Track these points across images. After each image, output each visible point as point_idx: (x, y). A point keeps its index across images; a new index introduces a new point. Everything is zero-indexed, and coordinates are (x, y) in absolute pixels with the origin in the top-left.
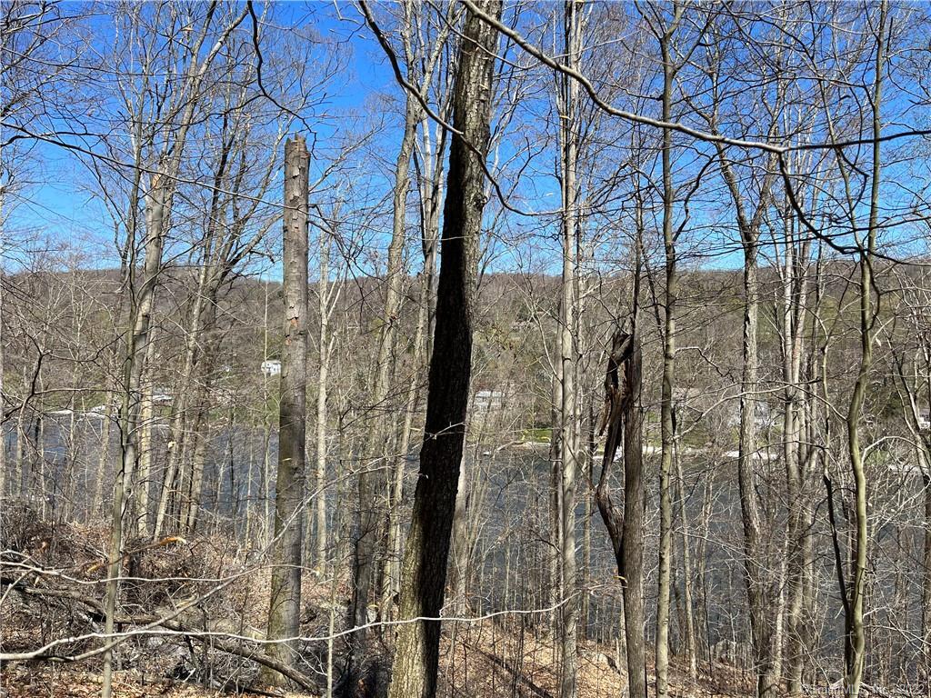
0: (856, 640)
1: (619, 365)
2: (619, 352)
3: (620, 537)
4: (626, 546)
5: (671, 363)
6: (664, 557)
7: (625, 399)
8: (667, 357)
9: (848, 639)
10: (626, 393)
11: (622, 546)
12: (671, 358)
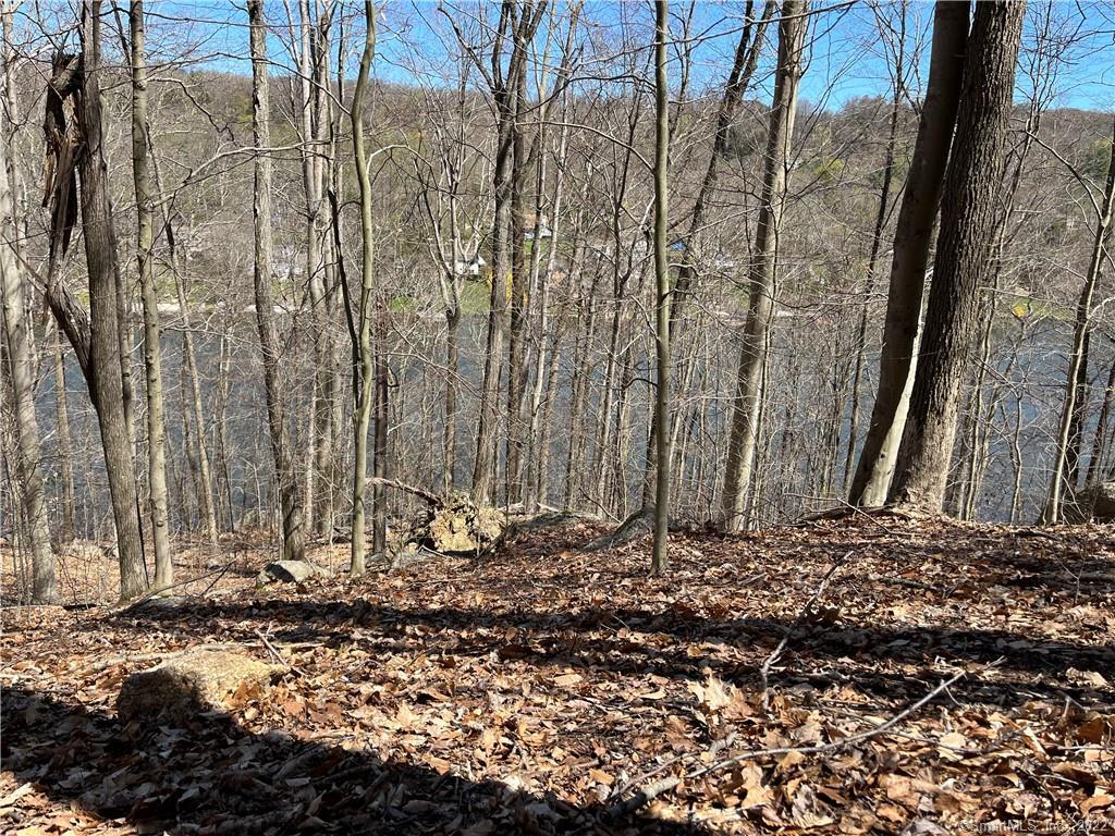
0: (364, 369)
1: (64, 98)
2: (64, 78)
3: (88, 343)
4: (96, 356)
5: (142, 95)
6: (152, 362)
7: (78, 147)
8: (137, 87)
9: (355, 369)
10: (79, 140)
11: (91, 356)
12: (141, 88)
